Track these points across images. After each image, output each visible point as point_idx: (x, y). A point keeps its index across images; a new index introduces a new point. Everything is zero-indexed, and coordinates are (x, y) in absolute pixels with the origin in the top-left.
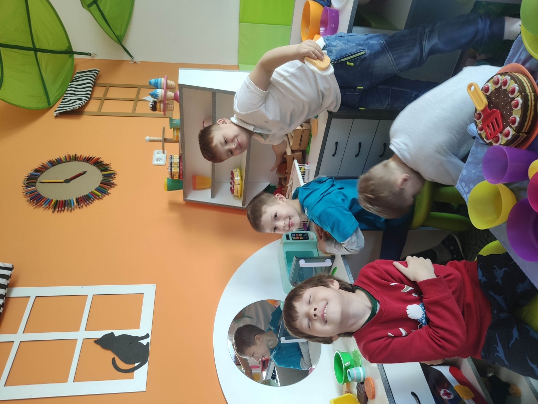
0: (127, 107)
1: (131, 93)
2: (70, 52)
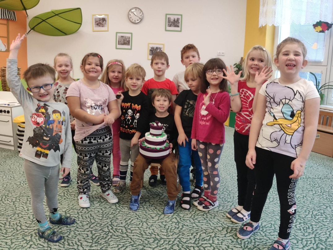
2: (25, 8)
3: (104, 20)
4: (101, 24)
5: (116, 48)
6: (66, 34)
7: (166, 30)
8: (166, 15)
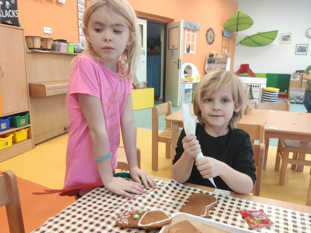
0: (224, 45)
1: (227, 46)
2: (237, 31)
3: (288, 36)
4: (286, 39)
5: (296, 54)
6: (261, 46)
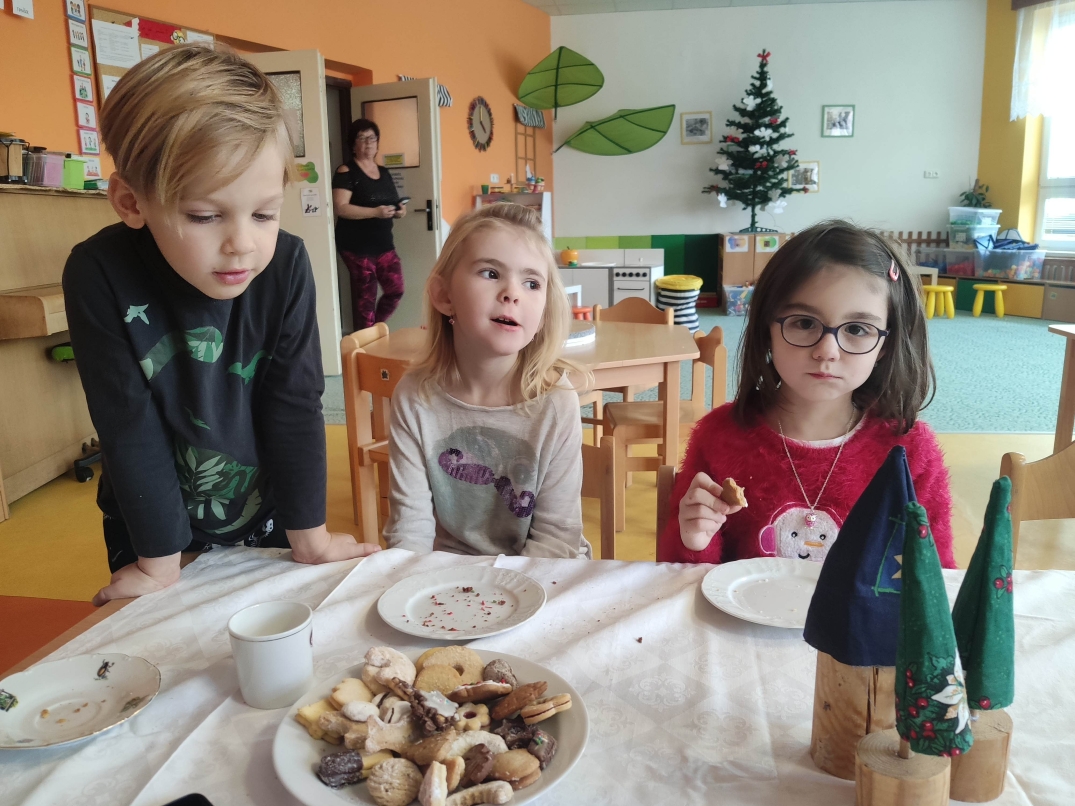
0: (521, 153)
1: (530, 155)
2: (556, 105)
3: (703, 121)
4: (697, 129)
6: (629, 151)
7: (822, 135)
8: (823, 107)
